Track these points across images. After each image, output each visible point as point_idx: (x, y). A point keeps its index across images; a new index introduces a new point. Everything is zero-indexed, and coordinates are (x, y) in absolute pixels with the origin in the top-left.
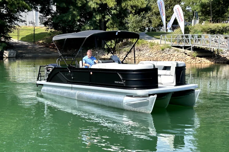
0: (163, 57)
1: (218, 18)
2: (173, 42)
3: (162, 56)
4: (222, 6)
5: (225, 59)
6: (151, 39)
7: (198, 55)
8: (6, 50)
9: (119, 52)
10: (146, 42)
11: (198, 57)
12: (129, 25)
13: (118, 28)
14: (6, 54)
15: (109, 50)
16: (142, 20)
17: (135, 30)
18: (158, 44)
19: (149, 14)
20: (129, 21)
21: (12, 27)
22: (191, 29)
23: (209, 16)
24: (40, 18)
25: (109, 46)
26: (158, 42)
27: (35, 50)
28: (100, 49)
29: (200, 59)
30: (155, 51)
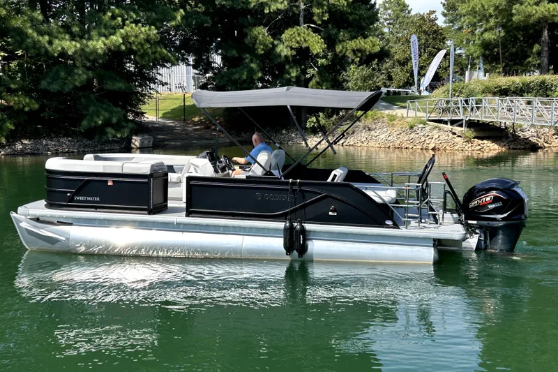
0: (412, 141)
1: (515, 68)
2: (431, 113)
3: (411, 138)
4: (521, 45)
5: (527, 141)
6: (390, 109)
7: (478, 135)
8: (136, 135)
10: (381, 113)
11: (476, 140)
14: (136, 141)
15: (314, 131)
18: (403, 117)
19: (388, 65)
20: (349, 77)
21: (145, 94)
22: (463, 88)
23: (497, 64)
24: (194, 78)
25: (315, 123)
26: (402, 114)
27: (186, 134)
28: (298, 130)
29: (480, 142)
30: (396, 130)
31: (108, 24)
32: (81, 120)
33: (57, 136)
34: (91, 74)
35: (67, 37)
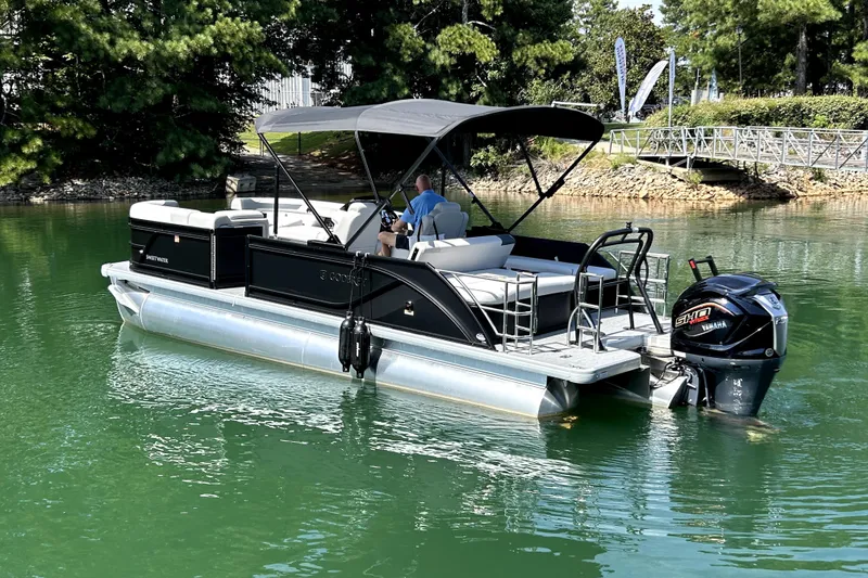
0: (616, 186)
1: (760, 86)
2: (642, 147)
3: (614, 183)
4: (768, 55)
5: (774, 188)
7: (706, 179)
8: (232, 175)
9: (507, 175)
10: (574, 148)
11: (704, 185)
14: (233, 183)
15: (481, 171)
16: (563, 94)
18: (604, 154)
19: (584, 80)
20: (530, 96)
21: (245, 117)
22: (687, 114)
23: (735, 81)
24: (313, 94)
25: (482, 161)
26: (603, 149)
27: (303, 174)
28: (459, 169)
29: (710, 188)
30: (594, 171)
31: (193, 17)
32: (157, 152)
33: (122, 175)
34: (169, 88)
35: (136, 35)
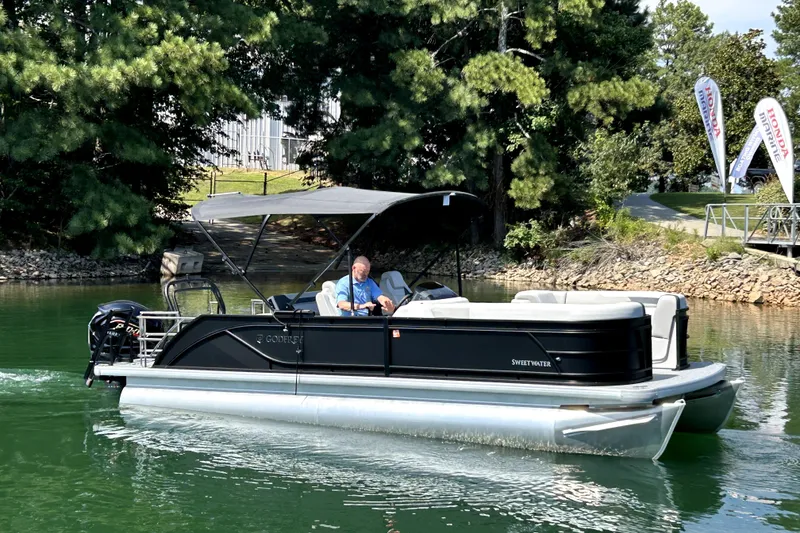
0: (714, 284)
2: (753, 229)
3: (712, 279)
6: (669, 219)
8: (171, 249)
9: (556, 262)
10: (654, 226)
12: (593, 167)
13: (552, 177)
14: (171, 262)
15: (519, 255)
16: (638, 151)
17: (611, 186)
18: (697, 236)
19: (664, 130)
20: (591, 152)
21: (192, 171)
24: (285, 141)
25: (520, 240)
26: (695, 230)
27: (267, 250)
28: (486, 251)
30: (683, 262)
31: (132, 35)
32: (69, 217)
33: (18, 247)
34: (92, 128)
35: (52, 57)
